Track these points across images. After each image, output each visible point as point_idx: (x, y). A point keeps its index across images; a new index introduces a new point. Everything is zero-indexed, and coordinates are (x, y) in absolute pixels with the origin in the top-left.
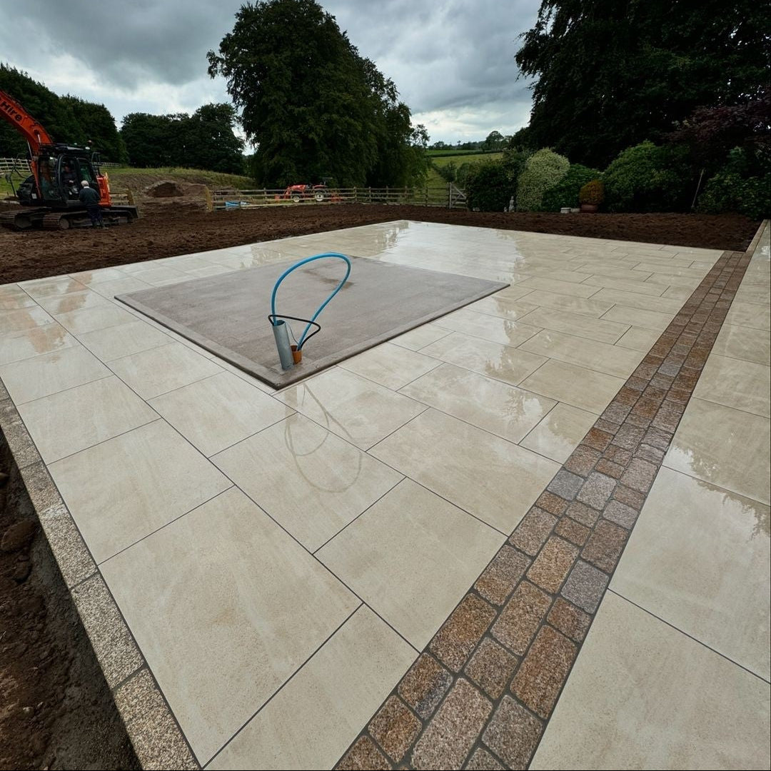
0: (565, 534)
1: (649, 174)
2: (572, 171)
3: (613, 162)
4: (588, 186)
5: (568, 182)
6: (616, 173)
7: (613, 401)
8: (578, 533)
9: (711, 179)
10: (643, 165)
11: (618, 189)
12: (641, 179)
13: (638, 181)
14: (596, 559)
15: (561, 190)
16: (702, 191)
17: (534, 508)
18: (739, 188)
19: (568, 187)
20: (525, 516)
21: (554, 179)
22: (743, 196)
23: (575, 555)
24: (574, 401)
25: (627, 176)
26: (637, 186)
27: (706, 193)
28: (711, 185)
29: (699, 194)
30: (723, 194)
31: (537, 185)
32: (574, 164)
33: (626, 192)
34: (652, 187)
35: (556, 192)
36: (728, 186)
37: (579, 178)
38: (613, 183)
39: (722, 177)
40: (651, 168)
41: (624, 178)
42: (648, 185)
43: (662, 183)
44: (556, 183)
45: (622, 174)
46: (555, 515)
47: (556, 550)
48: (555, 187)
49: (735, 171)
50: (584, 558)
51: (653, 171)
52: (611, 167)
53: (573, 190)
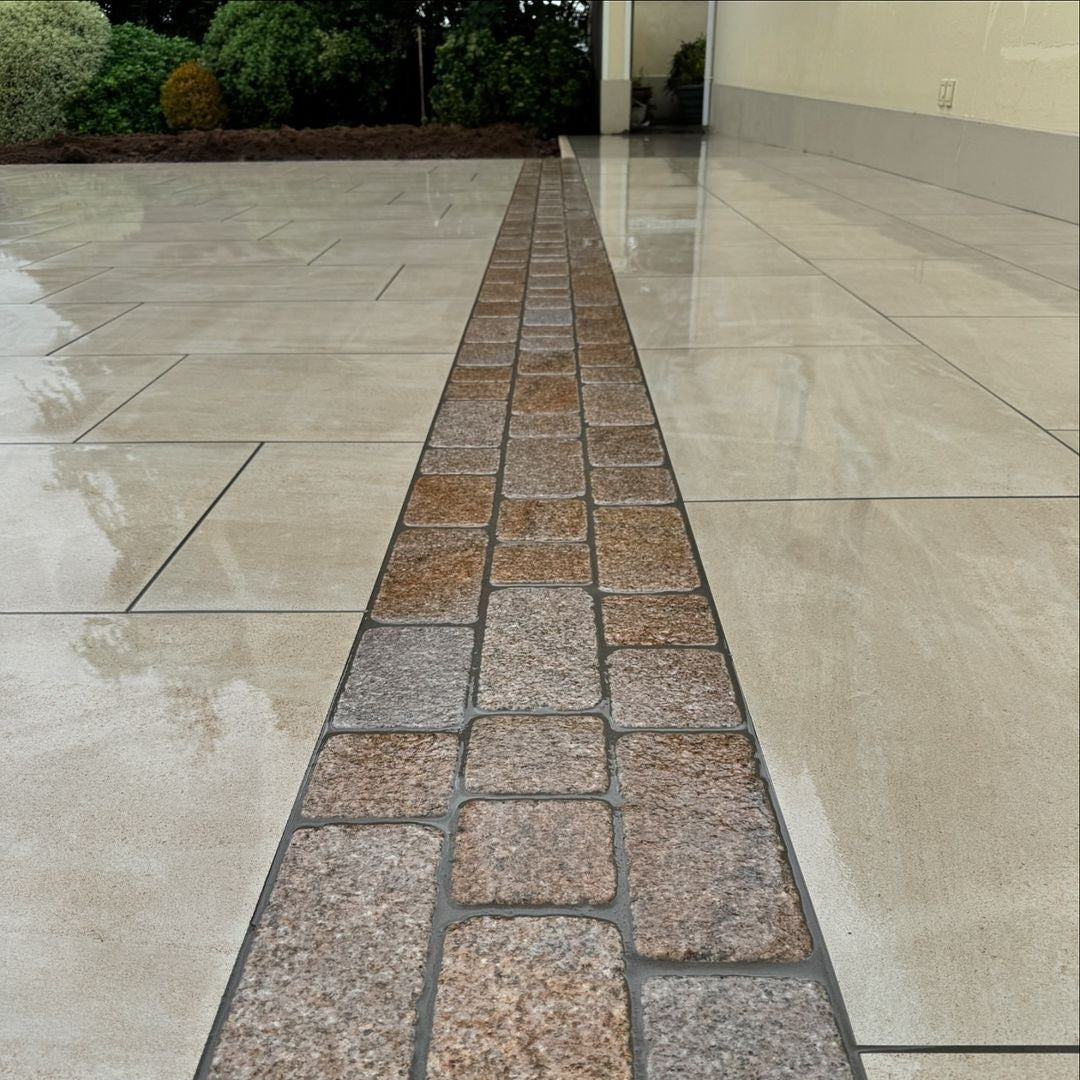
0: (508, 887)
1: (311, 41)
2: (121, 43)
3: (219, 13)
4: (178, 80)
5: (124, 72)
6: (234, 42)
7: (443, 400)
8: (564, 842)
9: (441, 48)
10: (290, 19)
11: (253, 84)
12: (297, 54)
13: (292, 61)
14: (710, 928)
15: (110, 95)
16: (431, 80)
17: (296, 838)
18: (499, 64)
19: (126, 87)
20: (263, 903)
21: (79, 63)
22: (509, 82)
23: (606, 963)
24: (316, 429)
25: (263, 47)
26: (293, 74)
27: (441, 82)
28: (446, 63)
29: (428, 86)
30: (475, 81)
31: (37, 84)
32: (122, 23)
33: (274, 92)
34: (327, 75)
35: (95, 101)
36: (477, 61)
37: (146, 59)
38: (236, 70)
39: (462, 40)
40: (310, 26)
41: (257, 55)
42: (318, 70)
43: (346, 64)
44: (88, 75)
45: (249, 43)
46: (419, 821)
47: (505, 998)
48: (92, 86)
49: (480, 26)
50: (659, 951)
51: (318, 32)
52: (217, 26)
53: (142, 94)
